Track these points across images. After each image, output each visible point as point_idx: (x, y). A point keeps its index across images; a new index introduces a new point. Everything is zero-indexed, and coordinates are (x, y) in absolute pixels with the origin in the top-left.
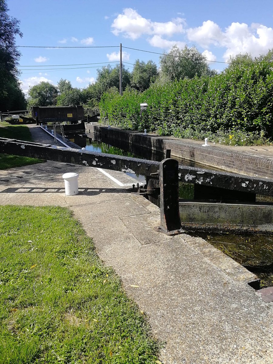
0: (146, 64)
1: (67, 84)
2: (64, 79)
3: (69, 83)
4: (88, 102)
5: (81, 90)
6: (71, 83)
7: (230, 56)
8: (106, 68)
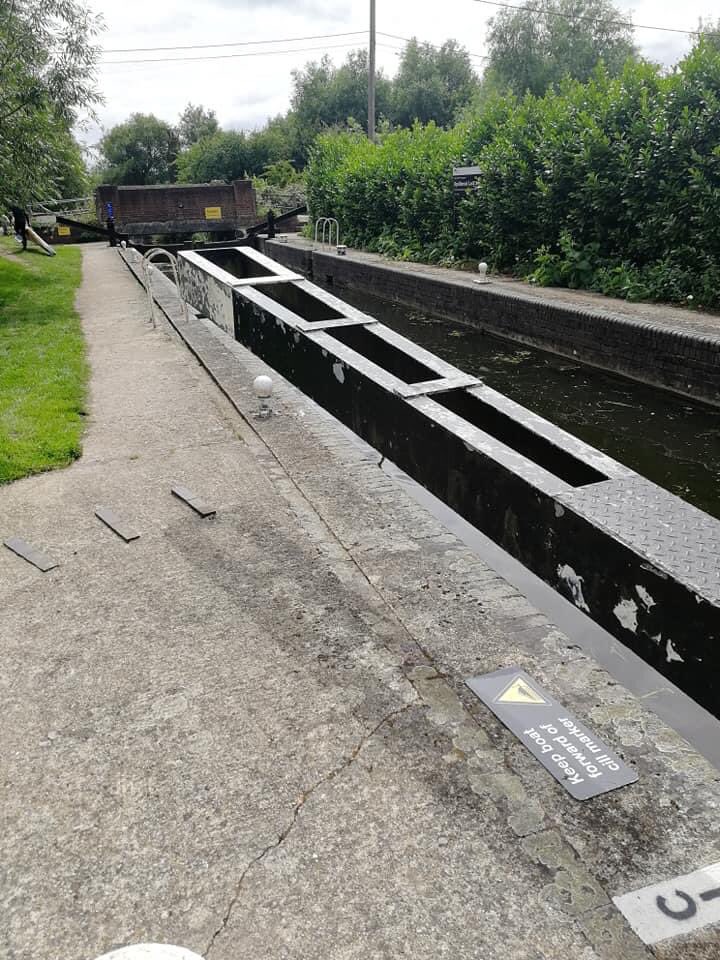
0: (438, 50)
1: (205, 118)
2: (196, 104)
3: (211, 115)
4: (267, 170)
5: (247, 136)
6: (217, 117)
7: (700, 19)
8: (319, 66)
